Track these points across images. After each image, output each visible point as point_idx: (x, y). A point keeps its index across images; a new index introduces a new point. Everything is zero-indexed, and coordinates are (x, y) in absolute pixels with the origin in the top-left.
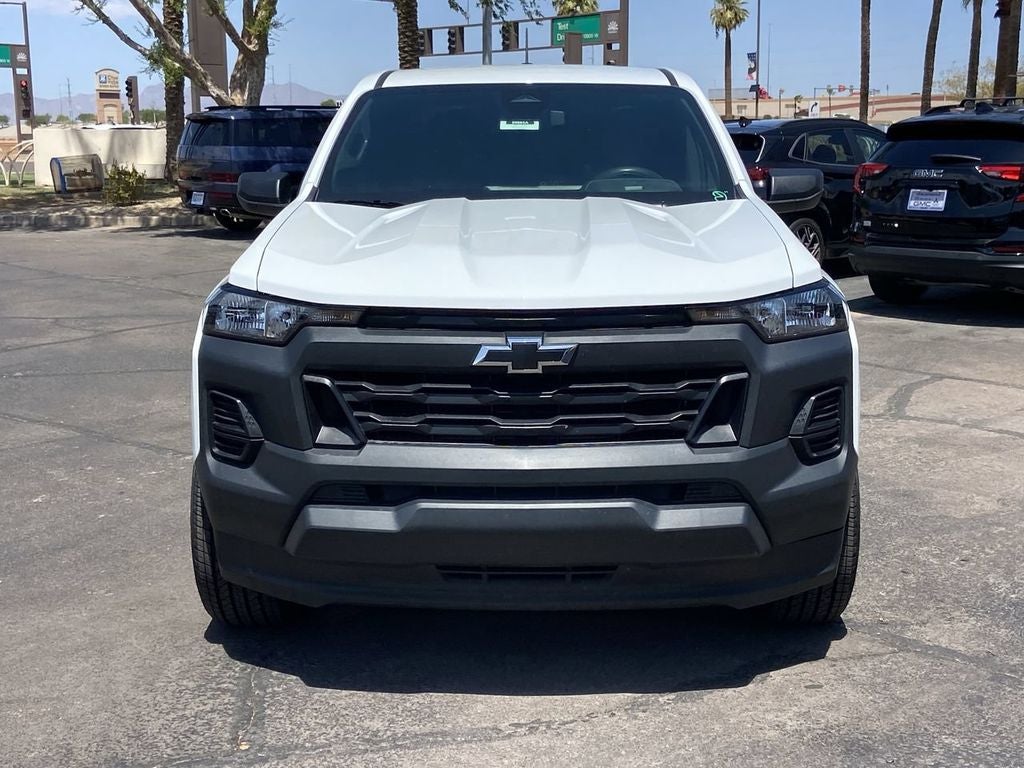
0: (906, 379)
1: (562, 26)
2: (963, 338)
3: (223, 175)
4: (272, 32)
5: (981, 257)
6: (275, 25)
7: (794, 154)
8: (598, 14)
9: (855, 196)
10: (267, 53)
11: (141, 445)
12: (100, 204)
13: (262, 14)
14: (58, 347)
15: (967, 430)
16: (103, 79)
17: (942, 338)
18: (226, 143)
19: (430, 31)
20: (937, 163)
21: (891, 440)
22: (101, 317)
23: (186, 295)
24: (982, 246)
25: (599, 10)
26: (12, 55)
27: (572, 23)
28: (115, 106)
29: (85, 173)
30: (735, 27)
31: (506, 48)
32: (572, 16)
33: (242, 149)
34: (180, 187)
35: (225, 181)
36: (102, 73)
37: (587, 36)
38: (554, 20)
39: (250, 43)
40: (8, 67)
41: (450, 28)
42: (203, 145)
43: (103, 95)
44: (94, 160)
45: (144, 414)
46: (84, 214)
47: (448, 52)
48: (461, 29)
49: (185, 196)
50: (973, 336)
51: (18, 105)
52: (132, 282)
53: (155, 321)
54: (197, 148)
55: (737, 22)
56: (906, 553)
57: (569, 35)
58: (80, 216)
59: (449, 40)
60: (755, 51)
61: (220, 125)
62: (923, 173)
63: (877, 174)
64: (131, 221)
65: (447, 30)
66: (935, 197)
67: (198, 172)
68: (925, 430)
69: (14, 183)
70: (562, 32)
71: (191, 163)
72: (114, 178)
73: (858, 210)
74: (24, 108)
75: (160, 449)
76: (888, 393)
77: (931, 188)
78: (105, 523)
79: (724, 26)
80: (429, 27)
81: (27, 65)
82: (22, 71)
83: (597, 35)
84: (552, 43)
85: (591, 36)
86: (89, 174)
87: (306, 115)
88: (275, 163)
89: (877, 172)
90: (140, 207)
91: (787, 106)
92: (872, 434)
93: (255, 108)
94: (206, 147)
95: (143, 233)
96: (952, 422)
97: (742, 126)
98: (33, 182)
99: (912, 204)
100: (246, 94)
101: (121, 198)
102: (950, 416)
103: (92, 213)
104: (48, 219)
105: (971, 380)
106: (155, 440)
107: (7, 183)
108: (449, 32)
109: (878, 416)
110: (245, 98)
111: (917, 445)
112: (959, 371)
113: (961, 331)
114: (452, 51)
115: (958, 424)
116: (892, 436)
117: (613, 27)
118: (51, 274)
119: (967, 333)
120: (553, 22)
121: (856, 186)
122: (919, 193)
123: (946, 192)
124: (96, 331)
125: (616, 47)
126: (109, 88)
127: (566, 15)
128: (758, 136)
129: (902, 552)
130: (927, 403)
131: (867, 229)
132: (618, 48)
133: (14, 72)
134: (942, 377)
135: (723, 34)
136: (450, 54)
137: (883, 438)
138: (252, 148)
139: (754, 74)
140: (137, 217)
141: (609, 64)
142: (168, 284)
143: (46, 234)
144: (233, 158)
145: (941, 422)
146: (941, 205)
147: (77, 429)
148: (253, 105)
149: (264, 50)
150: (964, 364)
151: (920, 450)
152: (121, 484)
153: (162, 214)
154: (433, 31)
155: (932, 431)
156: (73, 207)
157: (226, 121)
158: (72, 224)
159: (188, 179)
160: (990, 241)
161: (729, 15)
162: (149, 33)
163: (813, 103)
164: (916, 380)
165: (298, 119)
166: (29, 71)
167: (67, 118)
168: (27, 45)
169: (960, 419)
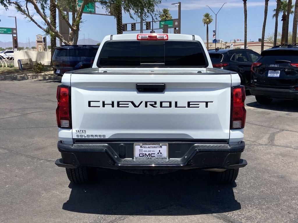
0: (272, 131)
1: (162, 23)
2: (286, 116)
3: (65, 65)
4: (80, 24)
5: (291, 91)
6: (81, 22)
7: (232, 59)
8: (172, 20)
9: (251, 72)
10: (79, 30)
11: (27, 156)
12: (31, 73)
13: (77, 19)
14: (9, 119)
15: (296, 150)
16: (38, 37)
17: (280, 116)
18: (66, 56)
19: (126, 24)
20: (277, 63)
21: (272, 154)
22: (25, 109)
23: (52, 101)
24: (291, 88)
25: (173, 19)
26: (12, 31)
27: (165, 22)
28: (42, 45)
29: (27, 64)
30: (209, 23)
31: (147, 29)
32: (165, 20)
33: (71, 57)
34: (53, 68)
35: (66, 66)
36: (38, 36)
37: (169, 26)
38: (160, 21)
39: (74, 27)
40: (11, 34)
41: (132, 23)
42: (60, 56)
43: (38, 42)
44: (30, 60)
45: (30, 144)
46: (27, 75)
47: (131, 30)
48: (135, 24)
49: (55, 71)
50: (289, 115)
51: (14, 44)
52: (37, 97)
53: (41, 110)
54: (58, 57)
55: (210, 22)
56: (288, 203)
57: (164, 25)
58: (26, 76)
59: (132, 27)
60: (215, 30)
61: (65, 50)
62: (273, 66)
63: (258, 66)
64: (40, 78)
65: (131, 24)
66: (276, 73)
67: (58, 64)
68: (283, 150)
69: (8, 66)
70: (162, 25)
71: (56, 61)
72: (35, 65)
73: (252, 76)
74: (15, 45)
75: (33, 158)
76: (267, 136)
77: (275, 70)
78: (8, 189)
79: (206, 23)
80: (126, 23)
81: (16, 34)
82: (15, 35)
83: (172, 26)
84: (160, 28)
85: (170, 26)
86: (29, 64)
87: (90, 48)
88: (81, 61)
89: (258, 65)
90: (43, 74)
91: (223, 45)
92: (265, 152)
93: (75, 46)
94: (61, 57)
95: (43, 81)
96: (290, 147)
97: (216, 51)
98: (14, 66)
99: (269, 75)
100: (73, 42)
101: (37, 71)
102: (289, 145)
103: (29, 75)
104: (17, 77)
105: (292, 131)
106: (32, 154)
107: (6, 66)
108: (132, 25)
109: (266, 145)
110: (73, 43)
111: (281, 157)
112: (288, 128)
113: (285, 114)
114: (132, 30)
115: (292, 148)
116: (272, 153)
117: (176, 23)
118: (13, 94)
119: (287, 114)
120: (160, 22)
121: (252, 69)
122: (271, 72)
123: (280, 71)
124: (22, 113)
125: (177, 29)
126: (40, 40)
127: (163, 20)
128: (221, 54)
129: (286, 203)
130: (281, 139)
131: (255, 82)
132: (178, 29)
133: (13, 35)
134: (283, 130)
135: (206, 25)
136: (132, 31)
137: (269, 153)
138: (74, 57)
139: (215, 36)
140: (42, 77)
141: (175, 33)
142: (47, 97)
143: (15, 82)
144: (68, 60)
145: (287, 147)
146: (278, 75)
147: (8, 150)
148: (75, 45)
149: (78, 29)
150: (289, 125)
151: (282, 158)
152: (17, 172)
153: (49, 76)
154: (127, 24)
155: (285, 151)
156: (23, 73)
157: (66, 49)
158: (23, 79)
159: (55, 66)
160: (294, 86)
161: (208, 20)
162: (45, 24)
163: (231, 44)
164: (276, 131)
165: (87, 49)
166: (17, 35)
167: (28, 48)
168: (16, 28)
169: (293, 146)
